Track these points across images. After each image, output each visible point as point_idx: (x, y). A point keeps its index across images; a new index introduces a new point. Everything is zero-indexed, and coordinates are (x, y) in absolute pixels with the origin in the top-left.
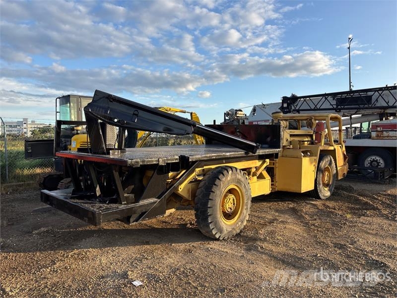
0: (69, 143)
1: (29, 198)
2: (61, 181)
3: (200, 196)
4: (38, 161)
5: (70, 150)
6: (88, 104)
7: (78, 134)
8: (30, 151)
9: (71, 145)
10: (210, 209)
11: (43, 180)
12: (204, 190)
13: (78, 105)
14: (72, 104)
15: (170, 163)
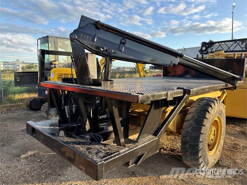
0: (49, 74)
1: (19, 117)
2: (44, 105)
3: (189, 129)
4: (24, 88)
5: (50, 80)
6: (74, 31)
7: (55, 67)
8: (18, 80)
9: (50, 76)
10: (201, 143)
11: (29, 103)
12: (193, 123)
13: (55, 45)
14: (50, 44)
15: (176, 97)
